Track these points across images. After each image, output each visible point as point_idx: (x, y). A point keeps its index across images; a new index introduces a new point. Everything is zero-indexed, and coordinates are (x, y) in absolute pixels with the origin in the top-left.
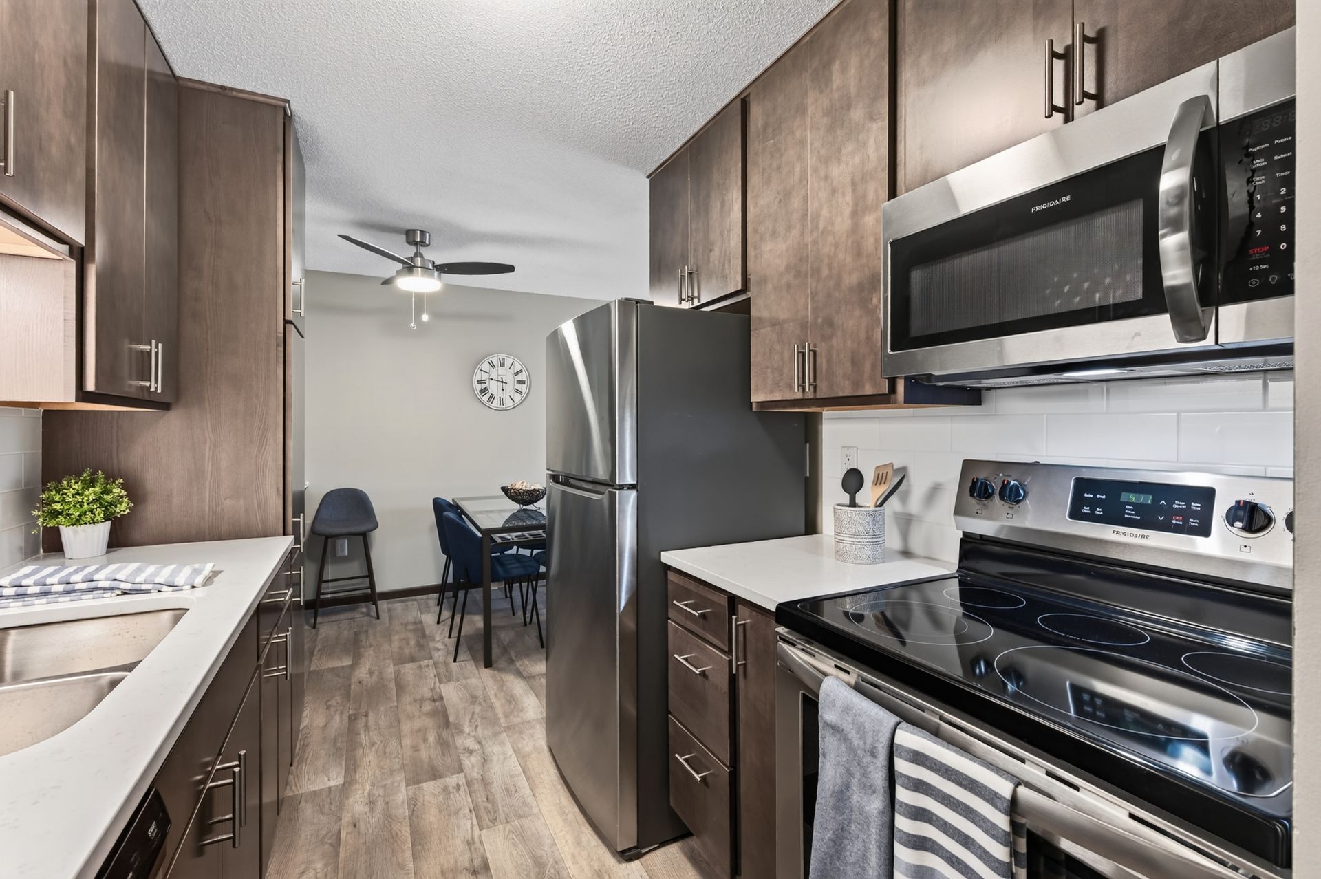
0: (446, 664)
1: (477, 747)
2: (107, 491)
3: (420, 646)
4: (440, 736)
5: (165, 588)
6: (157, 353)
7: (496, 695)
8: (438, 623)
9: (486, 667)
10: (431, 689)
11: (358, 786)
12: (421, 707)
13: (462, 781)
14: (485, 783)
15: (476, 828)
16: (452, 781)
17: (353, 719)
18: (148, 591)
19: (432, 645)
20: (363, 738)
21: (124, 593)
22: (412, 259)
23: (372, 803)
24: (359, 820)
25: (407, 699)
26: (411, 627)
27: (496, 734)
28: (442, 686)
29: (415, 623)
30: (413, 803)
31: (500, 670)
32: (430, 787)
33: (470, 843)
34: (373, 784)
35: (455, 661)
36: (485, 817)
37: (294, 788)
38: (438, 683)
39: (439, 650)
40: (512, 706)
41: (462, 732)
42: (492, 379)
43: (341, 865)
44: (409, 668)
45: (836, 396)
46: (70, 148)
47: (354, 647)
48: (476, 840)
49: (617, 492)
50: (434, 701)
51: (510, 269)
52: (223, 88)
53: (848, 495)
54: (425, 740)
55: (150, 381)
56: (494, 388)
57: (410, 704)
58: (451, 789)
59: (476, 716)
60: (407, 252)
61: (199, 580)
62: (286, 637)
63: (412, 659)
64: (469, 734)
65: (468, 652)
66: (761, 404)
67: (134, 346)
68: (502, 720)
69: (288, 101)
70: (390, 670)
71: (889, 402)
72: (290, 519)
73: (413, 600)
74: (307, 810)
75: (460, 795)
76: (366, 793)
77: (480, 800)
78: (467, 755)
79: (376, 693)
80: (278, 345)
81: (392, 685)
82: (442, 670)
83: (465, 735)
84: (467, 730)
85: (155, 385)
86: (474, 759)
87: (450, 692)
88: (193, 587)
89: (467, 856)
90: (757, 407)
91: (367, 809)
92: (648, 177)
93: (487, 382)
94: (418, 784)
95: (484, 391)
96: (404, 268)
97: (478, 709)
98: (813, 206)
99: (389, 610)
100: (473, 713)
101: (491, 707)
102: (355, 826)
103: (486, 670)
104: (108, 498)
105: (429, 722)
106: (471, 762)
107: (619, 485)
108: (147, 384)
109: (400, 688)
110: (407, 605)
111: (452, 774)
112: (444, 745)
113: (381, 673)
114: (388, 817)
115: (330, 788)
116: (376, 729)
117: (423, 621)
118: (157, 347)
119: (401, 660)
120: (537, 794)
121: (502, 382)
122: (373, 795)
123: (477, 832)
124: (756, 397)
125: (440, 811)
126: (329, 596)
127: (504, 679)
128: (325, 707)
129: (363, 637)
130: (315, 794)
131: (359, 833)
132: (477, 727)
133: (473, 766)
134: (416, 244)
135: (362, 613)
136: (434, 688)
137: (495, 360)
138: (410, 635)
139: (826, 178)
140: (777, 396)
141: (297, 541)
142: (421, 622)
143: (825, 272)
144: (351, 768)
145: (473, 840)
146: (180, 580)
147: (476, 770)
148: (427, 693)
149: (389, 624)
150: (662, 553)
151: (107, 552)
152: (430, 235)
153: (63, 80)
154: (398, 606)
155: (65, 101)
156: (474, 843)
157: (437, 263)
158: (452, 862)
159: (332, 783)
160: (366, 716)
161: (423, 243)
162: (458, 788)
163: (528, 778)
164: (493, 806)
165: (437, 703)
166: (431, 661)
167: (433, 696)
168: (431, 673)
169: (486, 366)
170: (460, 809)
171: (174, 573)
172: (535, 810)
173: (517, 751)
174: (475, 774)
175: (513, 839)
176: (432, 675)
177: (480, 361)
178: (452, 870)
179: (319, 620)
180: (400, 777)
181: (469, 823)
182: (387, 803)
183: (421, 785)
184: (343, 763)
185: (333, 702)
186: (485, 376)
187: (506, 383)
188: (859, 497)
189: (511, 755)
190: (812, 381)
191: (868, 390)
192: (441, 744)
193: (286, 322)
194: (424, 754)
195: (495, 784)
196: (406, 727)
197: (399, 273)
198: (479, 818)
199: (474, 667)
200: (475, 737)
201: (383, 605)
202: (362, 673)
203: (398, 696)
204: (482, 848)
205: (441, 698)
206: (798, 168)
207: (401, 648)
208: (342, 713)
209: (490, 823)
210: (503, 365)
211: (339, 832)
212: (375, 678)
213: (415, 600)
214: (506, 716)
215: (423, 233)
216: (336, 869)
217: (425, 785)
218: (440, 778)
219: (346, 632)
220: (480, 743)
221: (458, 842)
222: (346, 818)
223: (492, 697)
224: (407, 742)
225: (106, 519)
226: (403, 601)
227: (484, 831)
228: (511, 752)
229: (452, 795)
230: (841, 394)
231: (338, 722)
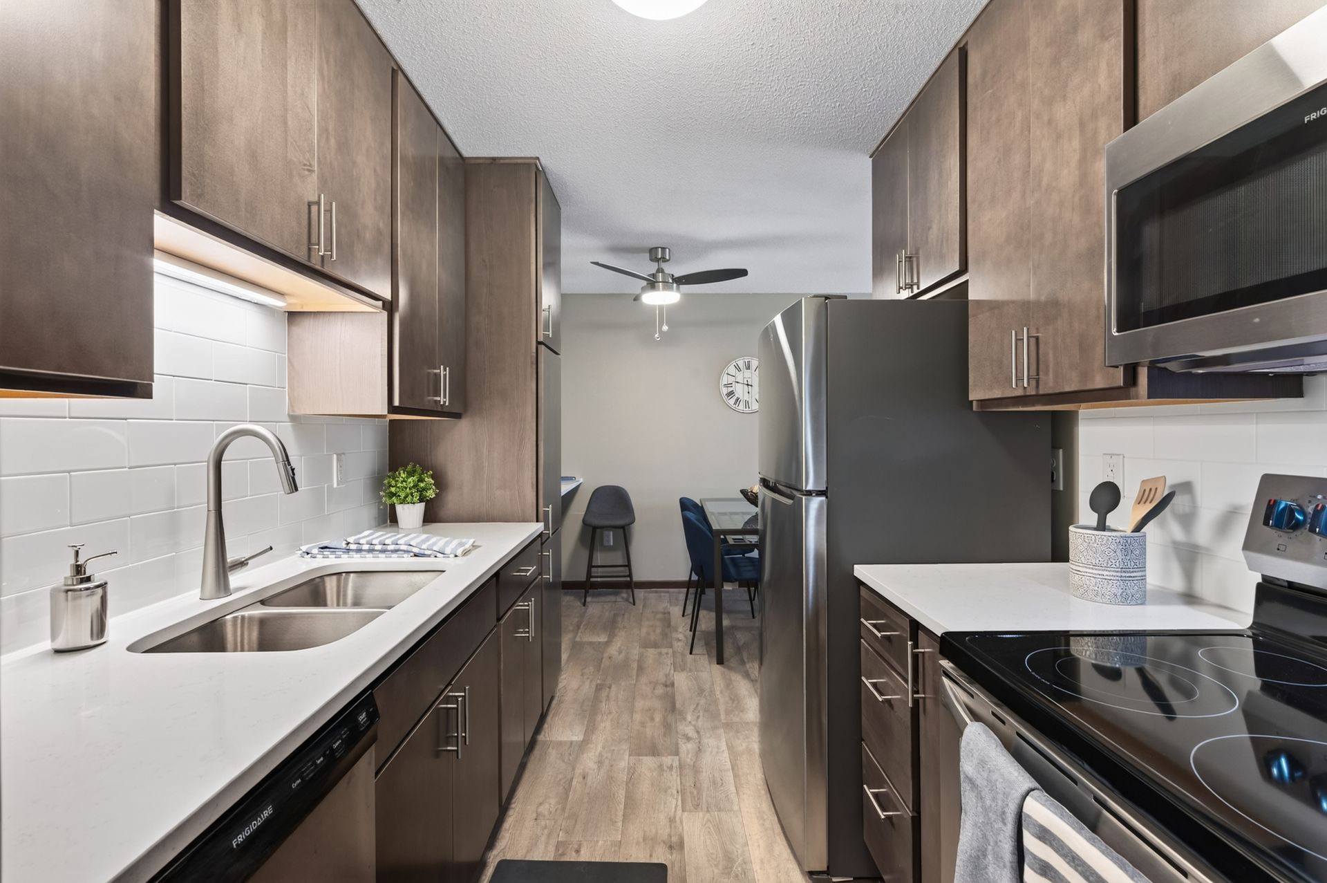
0: (683, 655)
1: (695, 735)
2: (421, 480)
3: (665, 635)
4: (665, 718)
5: (439, 555)
6: (445, 375)
7: (721, 692)
8: (683, 616)
9: (718, 664)
10: (666, 677)
11: (592, 746)
12: (654, 689)
13: (676, 764)
14: (696, 770)
15: (680, 808)
16: (668, 760)
17: (599, 688)
18: (429, 556)
19: (674, 635)
20: (603, 706)
21: (415, 556)
22: (654, 275)
23: (600, 763)
24: (587, 774)
25: (644, 680)
26: (659, 616)
27: (714, 728)
28: (676, 673)
29: (664, 613)
30: (632, 771)
31: (730, 668)
32: (648, 762)
33: (672, 820)
34: (604, 748)
35: (691, 653)
36: (689, 800)
37: (547, 735)
38: (672, 671)
39: (679, 640)
40: (734, 705)
41: (685, 719)
42: (737, 382)
43: (568, 807)
44: (651, 652)
45: (1061, 391)
46: (379, 232)
47: (611, 627)
48: (677, 819)
49: (804, 498)
50: (666, 686)
51: (742, 273)
52: (494, 159)
53: (1097, 515)
54: (652, 719)
55: (440, 396)
56: (740, 391)
57: (646, 684)
58: (665, 768)
59: (699, 707)
60: (649, 268)
61: (459, 552)
62: (528, 605)
63: (655, 646)
64: (690, 722)
65: (704, 647)
66: (981, 401)
67: (430, 371)
68: (723, 717)
69: (538, 158)
70: (635, 652)
71: (1128, 398)
72: (542, 509)
73: (666, 592)
74: (553, 754)
75: (671, 775)
76: (597, 753)
77: (688, 784)
78: (684, 741)
79: (621, 669)
80: (532, 363)
81: (635, 665)
82: (679, 660)
83: (687, 722)
84: (689, 718)
85: (444, 399)
86: (690, 746)
87: (682, 681)
88: (456, 556)
89: (668, 830)
90: (978, 405)
91: (595, 767)
92: (870, 157)
93: (733, 385)
94: (639, 756)
95: (731, 394)
96: (647, 284)
97: (703, 702)
98: (1036, 159)
99: (645, 598)
100: (698, 704)
101: (715, 702)
102: (584, 778)
103: (718, 666)
104: (422, 485)
105: (657, 704)
106: (686, 748)
107: (806, 491)
108: (438, 399)
109: (641, 669)
110: (660, 596)
111: (669, 755)
112: (668, 727)
113: (628, 653)
114: (610, 778)
115: (572, 742)
116: (615, 700)
117: (671, 612)
118: (445, 370)
119: (646, 644)
120: (741, 793)
121: (748, 385)
122: (602, 756)
123: (679, 812)
124: (974, 395)
125: (652, 785)
126: (599, 579)
127: (733, 678)
128: (581, 674)
129: (619, 619)
130: (560, 743)
131: (586, 784)
132: (698, 717)
133: (688, 752)
134: (657, 260)
135: (623, 598)
136: (669, 674)
137: (741, 363)
138: (658, 623)
139: (1050, 122)
140: (997, 394)
141: (546, 527)
142: (669, 613)
143: (1048, 237)
144: (591, 729)
145: (675, 817)
146: (448, 550)
147: (690, 756)
148: (661, 678)
149: (643, 610)
150: (855, 566)
151: (423, 526)
152: (669, 250)
153: (373, 185)
154: (651, 595)
155: (375, 199)
156: (675, 822)
157: (676, 275)
158: (654, 831)
159: (575, 738)
160: (610, 688)
161: (664, 260)
162: (671, 768)
163: (735, 776)
164: (698, 793)
165: (668, 689)
166: (671, 650)
167: (666, 681)
168: (669, 661)
169: (732, 370)
170: (669, 788)
171: (447, 544)
172: (736, 808)
173: (730, 748)
174: (689, 759)
175: (710, 828)
176: (669, 663)
177: (727, 364)
178: (652, 839)
179: (589, 599)
180: (625, 746)
181: (674, 802)
182: (612, 766)
183: (641, 758)
184: (586, 723)
185: (586, 671)
186: (731, 380)
187: (751, 386)
188: (1111, 519)
189: (723, 751)
190: (1033, 372)
191: (1099, 382)
192: (665, 726)
193: (539, 343)
194: (649, 731)
195: (704, 774)
196: (640, 704)
197: (644, 289)
198: (683, 801)
199: (707, 662)
200: (694, 726)
201: (640, 594)
202: (613, 650)
203: (638, 675)
204: (681, 828)
205: (673, 685)
206: (1019, 116)
207: (648, 634)
208: (591, 681)
209: (692, 808)
210: (748, 368)
211: (572, 779)
212: (621, 657)
213: (668, 592)
214: (727, 713)
215: (663, 249)
216: (563, 809)
217: (644, 759)
218: (658, 755)
219: (607, 613)
220: (698, 732)
221: (662, 816)
222: (579, 771)
223: (718, 693)
224: (638, 717)
225: (421, 500)
226: (656, 592)
227: (686, 813)
228: (724, 747)
229: (665, 775)
230: (1067, 389)
231: (588, 688)
